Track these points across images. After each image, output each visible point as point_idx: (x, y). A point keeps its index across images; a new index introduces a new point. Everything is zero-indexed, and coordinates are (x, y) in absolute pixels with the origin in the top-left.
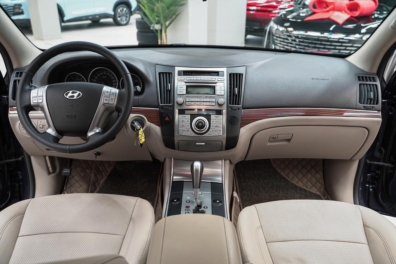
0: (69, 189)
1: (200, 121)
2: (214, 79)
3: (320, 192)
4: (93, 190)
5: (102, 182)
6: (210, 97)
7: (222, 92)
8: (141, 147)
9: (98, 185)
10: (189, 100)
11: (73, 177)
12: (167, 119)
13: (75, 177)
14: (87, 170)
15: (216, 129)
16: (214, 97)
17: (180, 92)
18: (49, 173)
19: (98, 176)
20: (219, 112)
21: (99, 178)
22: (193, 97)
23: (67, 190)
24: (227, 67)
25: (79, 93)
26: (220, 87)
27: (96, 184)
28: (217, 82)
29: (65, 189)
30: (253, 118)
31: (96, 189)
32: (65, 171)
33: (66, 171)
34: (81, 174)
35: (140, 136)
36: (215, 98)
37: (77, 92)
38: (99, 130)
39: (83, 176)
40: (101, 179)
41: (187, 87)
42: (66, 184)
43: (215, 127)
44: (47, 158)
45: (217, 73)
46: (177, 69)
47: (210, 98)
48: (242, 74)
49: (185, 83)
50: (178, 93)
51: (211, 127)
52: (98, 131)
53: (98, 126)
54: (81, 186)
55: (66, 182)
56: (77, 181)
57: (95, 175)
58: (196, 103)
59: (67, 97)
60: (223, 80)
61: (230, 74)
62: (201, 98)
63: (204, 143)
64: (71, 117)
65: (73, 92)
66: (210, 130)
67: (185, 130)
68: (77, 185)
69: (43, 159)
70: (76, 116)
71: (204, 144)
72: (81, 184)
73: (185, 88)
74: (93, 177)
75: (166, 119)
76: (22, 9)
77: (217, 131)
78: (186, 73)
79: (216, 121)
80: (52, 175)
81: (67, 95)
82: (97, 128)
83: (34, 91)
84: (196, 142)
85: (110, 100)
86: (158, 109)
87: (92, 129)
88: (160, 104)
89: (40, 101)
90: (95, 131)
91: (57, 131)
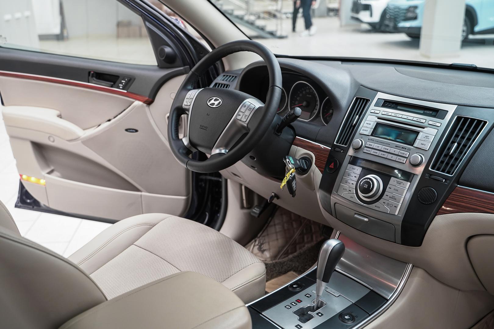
0: (263, 238)
1: (368, 180)
2: (424, 121)
4: (290, 251)
5: (307, 246)
6: (402, 148)
7: (425, 145)
8: (293, 196)
9: (300, 248)
10: (369, 145)
11: (275, 225)
12: (332, 166)
13: (277, 227)
14: (294, 223)
15: (391, 201)
16: (409, 149)
17: (363, 130)
18: (242, 207)
19: (305, 237)
20: (408, 176)
21: (306, 240)
22: (378, 142)
23: (261, 238)
24: (459, 105)
25: (220, 102)
26: (427, 135)
27: (298, 247)
28: (427, 127)
29: (259, 235)
30: (469, 205)
31: (295, 251)
32: (255, 210)
34: (286, 225)
36: (408, 151)
37: (219, 100)
38: (226, 152)
39: (286, 228)
40: (308, 243)
41: (378, 125)
42: (263, 231)
43: (390, 197)
44: (243, 188)
45: (436, 113)
46: (380, 95)
47: (402, 149)
48: (485, 122)
49: (378, 118)
50: (362, 132)
51: (384, 197)
52: (223, 151)
53: (226, 146)
54: (277, 239)
55: (264, 228)
56: (276, 233)
57: (302, 234)
58: (377, 153)
59: (209, 104)
60: (439, 125)
61: (459, 119)
62: (389, 146)
63: (367, 218)
64: (203, 128)
65: (216, 99)
66: (381, 201)
67: (346, 190)
68: (274, 237)
69: (238, 186)
70: (206, 127)
71: (366, 219)
72: (279, 237)
73: (373, 125)
74: (296, 235)
77: (391, 205)
78: (387, 104)
79: (395, 189)
80: (245, 211)
81: (210, 101)
82: (224, 148)
83: (190, 92)
84: (355, 214)
85: (244, 116)
86: (330, 149)
87: (217, 148)
88: (335, 143)
89: (189, 104)
90: (221, 150)
91: (190, 141)
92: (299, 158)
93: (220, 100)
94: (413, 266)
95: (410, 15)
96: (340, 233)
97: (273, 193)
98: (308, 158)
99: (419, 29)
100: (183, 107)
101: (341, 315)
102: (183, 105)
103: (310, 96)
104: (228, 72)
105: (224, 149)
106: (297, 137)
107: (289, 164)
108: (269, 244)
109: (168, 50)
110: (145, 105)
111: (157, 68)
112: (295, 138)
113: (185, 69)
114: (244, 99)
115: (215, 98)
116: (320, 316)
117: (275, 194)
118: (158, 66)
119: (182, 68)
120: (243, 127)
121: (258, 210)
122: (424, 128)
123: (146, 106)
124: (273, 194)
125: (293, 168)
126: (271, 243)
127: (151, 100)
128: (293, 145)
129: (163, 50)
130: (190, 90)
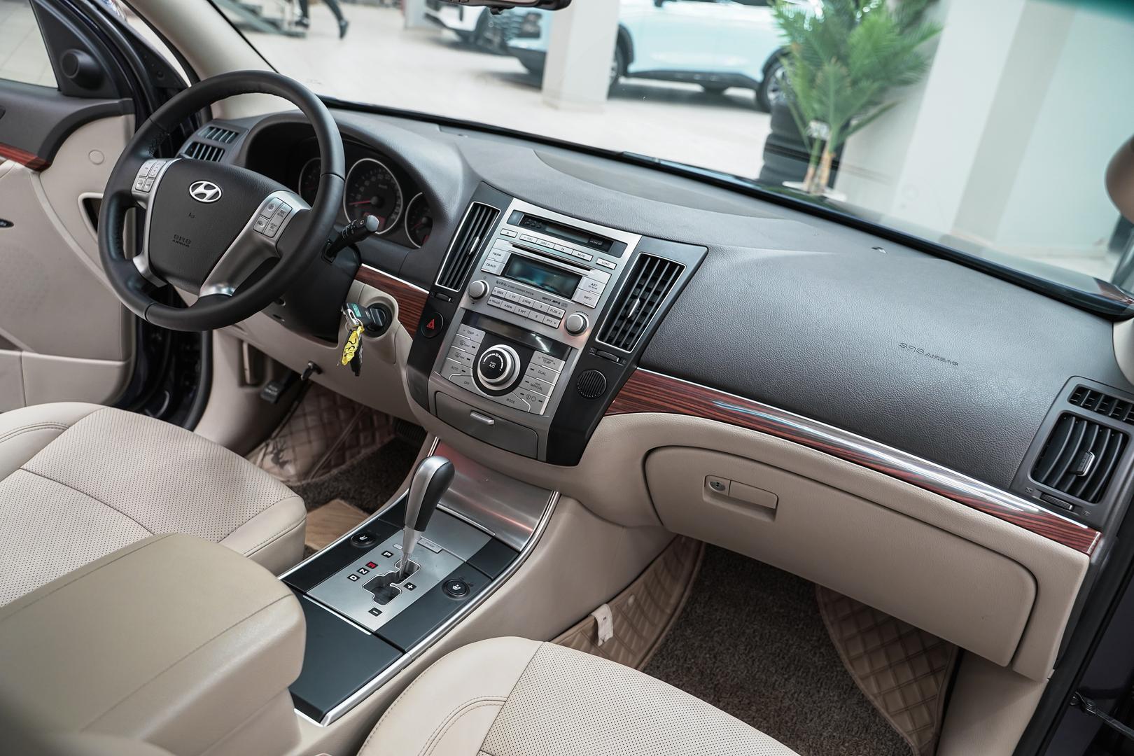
0: (282, 440)
1: (497, 355)
2: (589, 258)
3: (920, 740)
4: (333, 463)
5: (365, 452)
6: (554, 301)
7: (590, 299)
9: (352, 456)
10: (498, 292)
11: (305, 415)
12: (432, 324)
13: (309, 418)
14: (341, 412)
15: (534, 392)
16: (565, 305)
17: (488, 265)
18: (242, 383)
19: (362, 437)
20: (559, 350)
21: (362, 442)
22: (513, 288)
23: (278, 439)
24: (643, 235)
26: (596, 283)
27: (348, 454)
28: (594, 268)
29: (274, 434)
30: (653, 401)
31: (344, 462)
32: (270, 389)
33: (272, 390)
34: (325, 415)
35: (349, 345)
36: (563, 308)
37: (215, 188)
38: (230, 292)
39: (326, 421)
40: (366, 446)
41: (513, 257)
42: (281, 425)
43: (532, 385)
44: (245, 347)
45: (605, 244)
46: (516, 204)
47: (554, 304)
48: (682, 268)
49: (514, 246)
50: (485, 268)
51: (522, 384)
52: (224, 291)
53: (230, 282)
54: (310, 442)
55: (284, 422)
56: (307, 429)
57: (355, 432)
58: (511, 307)
59: (193, 194)
60: (612, 266)
61: (643, 258)
62: (531, 296)
63: (492, 419)
64: (181, 241)
65: (209, 185)
66: (518, 390)
67: (457, 369)
68: (303, 436)
69: (235, 344)
70: (188, 241)
71: (490, 421)
72: (313, 437)
73: (505, 258)
74: (345, 434)
75: (429, 326)
76: (539, 27)
77: (534, 399)
78: (529, 221)
79: (540, 372)
80: (249, 390)
81: (194, 188)
82: (227, 284)
83: (148, 164)
84: (472, 411)
85: (269, 226)
86: (428, 293)
87: (212, 283)
88: (436, 284)
89: (147, 188)
90: (219, 289)
91: (152, 265)
92: (368, 304)
93: (218, 189)
94: (561, 495)
95: (529, 28)
96: (439, 440)
97: (310, 362)
98: (384, 305)
99: (542, 55)
100: (133, 193)
101: (446, 584)
102: (133, 189)
103: (386, 187)
104: (218, 121)
105: (225, 287)
106: (363, 265)
107: (353, 317)
108: (294, 451)
109: (83, 59)
110: (30, 171)
111: (56, 93)
112: (359, 267)
113: (123, 103)
114: (269, 191)
115: (205, 183)
116: (410, 589)
117: (315, 365)
118: (59, 89)
119: (116, 101)
120: (267, 246)
121: (276, 390)
122: (589, 270)
123: (33, 173)
124: (310, 364)
125: (360, 325)
126: (297, 449)
127: (43, 161)
128: (355, 280)
129: (73, 59)
130: (146, 159)
